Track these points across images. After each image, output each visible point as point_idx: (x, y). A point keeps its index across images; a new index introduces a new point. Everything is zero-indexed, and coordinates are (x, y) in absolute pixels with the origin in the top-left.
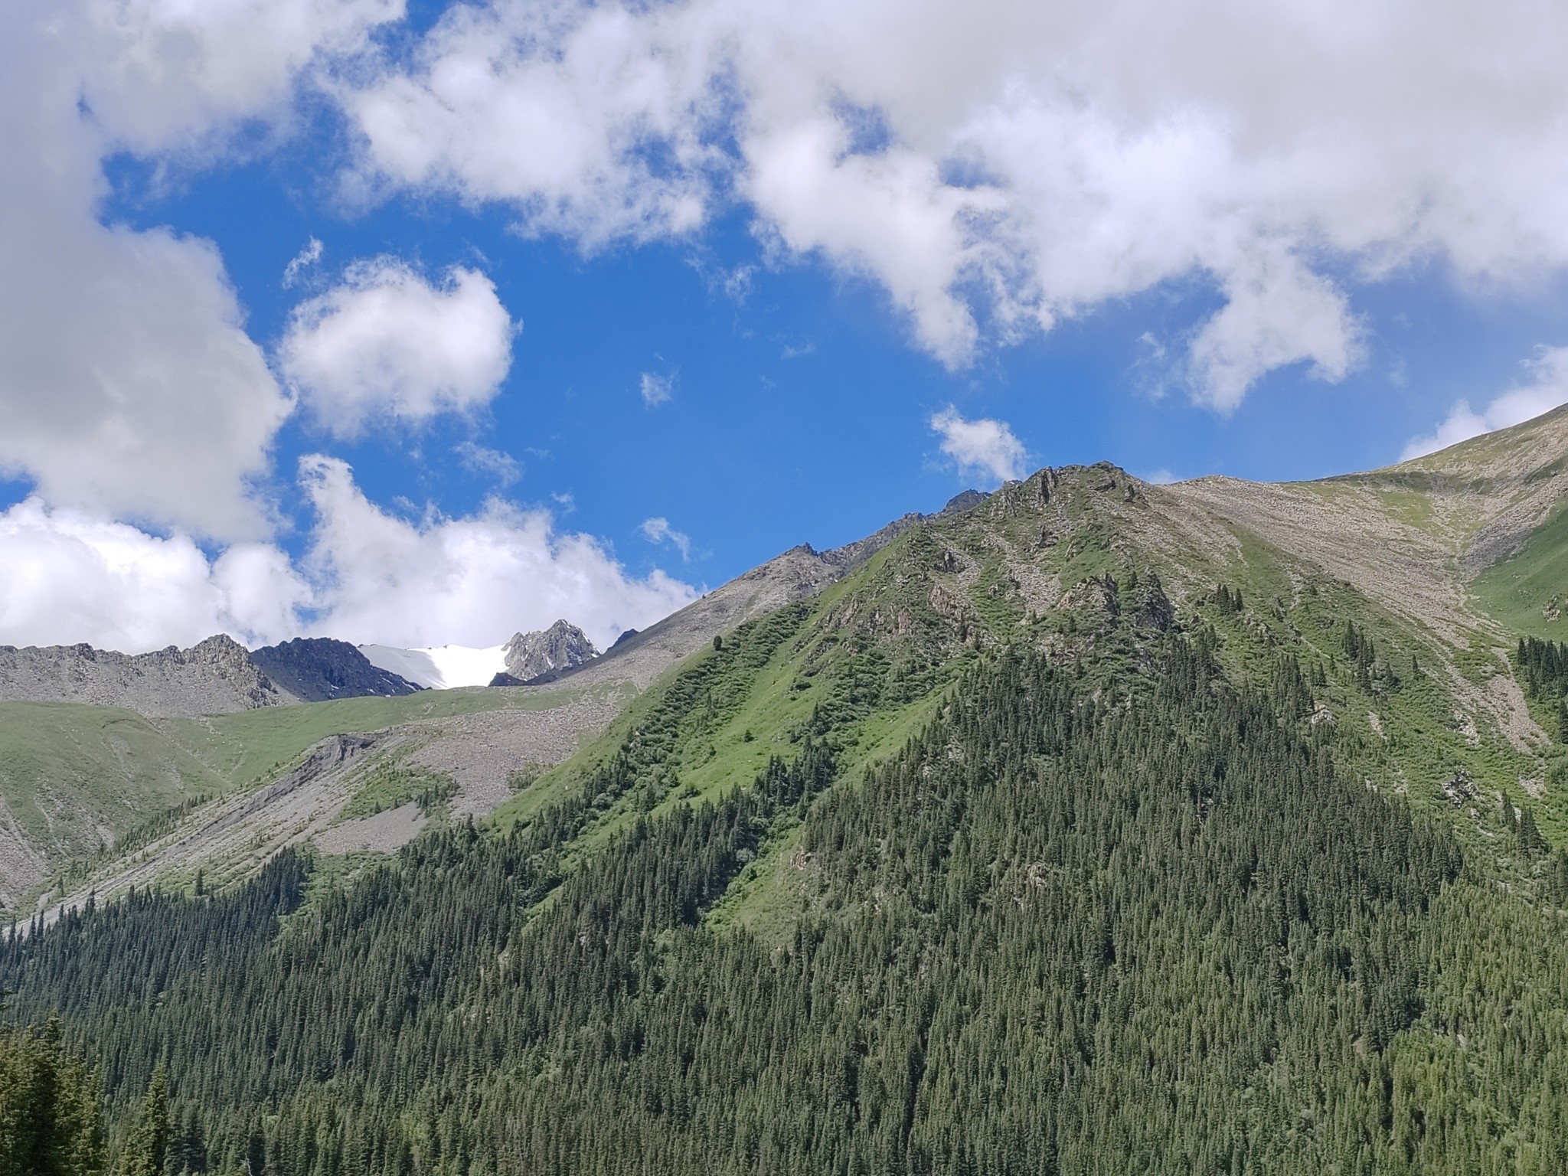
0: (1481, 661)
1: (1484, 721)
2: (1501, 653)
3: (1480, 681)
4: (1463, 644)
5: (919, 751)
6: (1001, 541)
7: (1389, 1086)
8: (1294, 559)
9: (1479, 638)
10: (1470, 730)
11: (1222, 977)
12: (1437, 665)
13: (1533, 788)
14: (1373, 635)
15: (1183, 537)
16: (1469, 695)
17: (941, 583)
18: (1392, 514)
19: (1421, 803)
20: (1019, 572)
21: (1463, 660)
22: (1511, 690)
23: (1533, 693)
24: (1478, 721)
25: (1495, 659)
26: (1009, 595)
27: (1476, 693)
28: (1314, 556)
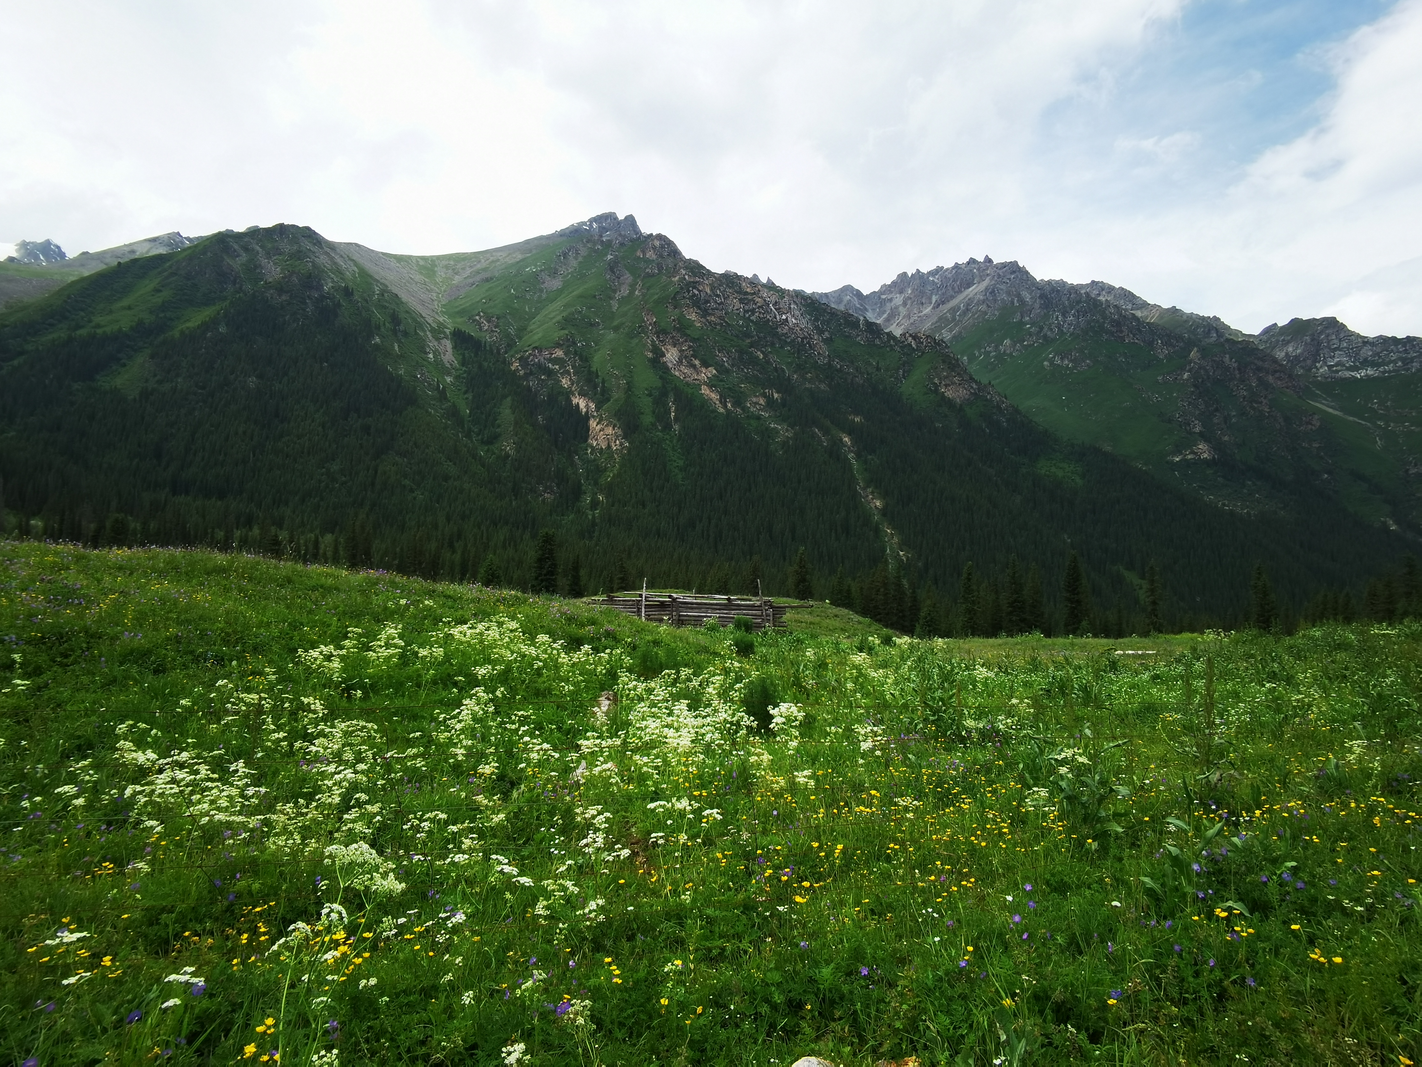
0: (440, 332)
1: (436, 353)
2: (448, 331)
3: (438, 339)
4: (434, 325)
5: (205, 326)
6: (258, 248)
7: (376, 472)
8: (378, 281)
9: (441, 325)
10: (431, 356)
11: (320, 429)
12: (424, 331)
13: (449, 379)
14: (402, 315)
15: (335, 263)
16: (432, 343)
17: (228, 260)
18: (421, 273)
19: (407, 378)
20: (264, 261)
21: (433, 330)
22: (448, 344)
23: (454, 348)
24: (434, 353)
25: (444, 333)
26: (258, 271)
27: (436, 343)
28: (386, 282)
